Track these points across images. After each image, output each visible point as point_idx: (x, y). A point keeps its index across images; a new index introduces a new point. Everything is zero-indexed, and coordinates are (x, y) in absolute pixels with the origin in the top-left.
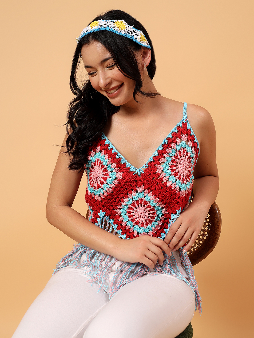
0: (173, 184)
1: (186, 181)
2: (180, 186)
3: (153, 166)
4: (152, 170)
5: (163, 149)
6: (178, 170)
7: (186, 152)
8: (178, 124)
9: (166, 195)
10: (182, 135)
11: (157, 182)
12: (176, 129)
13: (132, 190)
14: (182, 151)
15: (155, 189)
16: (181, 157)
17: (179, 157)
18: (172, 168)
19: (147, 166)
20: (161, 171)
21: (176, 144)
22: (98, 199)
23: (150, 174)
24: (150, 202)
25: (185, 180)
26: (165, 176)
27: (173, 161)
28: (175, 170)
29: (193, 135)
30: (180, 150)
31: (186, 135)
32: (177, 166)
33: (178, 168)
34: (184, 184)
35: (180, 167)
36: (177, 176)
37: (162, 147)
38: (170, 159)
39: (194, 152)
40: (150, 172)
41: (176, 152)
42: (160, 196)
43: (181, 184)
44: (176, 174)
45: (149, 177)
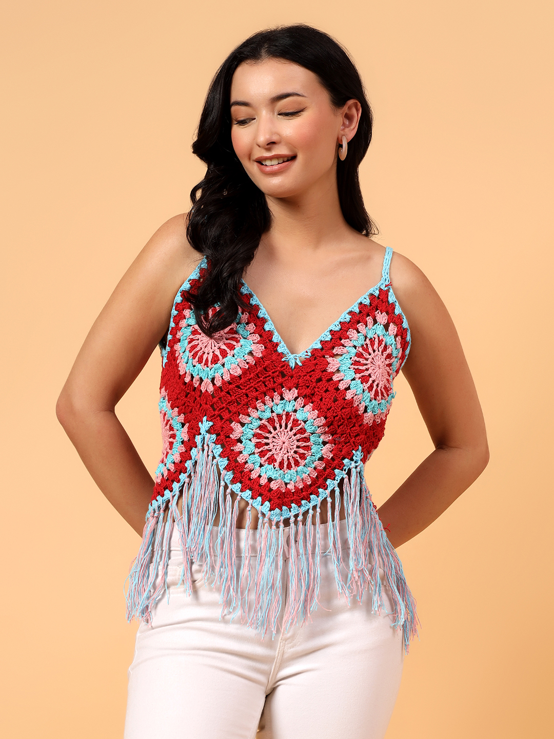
0: (357, 396)
1: (380, 397)
2: (367, 404)
3: (321, 357)
4: (317, 364)
5: (341, 329)
6: (368, 372)
7: (383, 343)
8: (372, 289)
9: (342, 416)
10: (378, 313)
11: (325, 387)
12: (368, 299)
13: (275, 392)
14: (377, 340)
15: (321, 400)
16: (374, 351)
17: (370, 350)
18: (356, 367)
19: (309, 354)
20: (336, 369)
21: (366, 326)
22: (206, 390)
23: (313, 371)
24: (305, 422)
25: (380, 394)
26: (342, 380)
27: (359, 355)
28: (363, 371)
29: (399, 315)
30: (373, 339)
31: (384, 313)
32: (367, 364)
33: (369, 368)
34: (377, 402)
35: (372, 368)
36: (367, 382)
37: (339, 325)
38: (354, 351)
39: (399, 346)
40: (314, 368)
41: (365, 341)
42: (328, 415)
43: (371, 401)
44: (364, 380)
45: (311, 376)
